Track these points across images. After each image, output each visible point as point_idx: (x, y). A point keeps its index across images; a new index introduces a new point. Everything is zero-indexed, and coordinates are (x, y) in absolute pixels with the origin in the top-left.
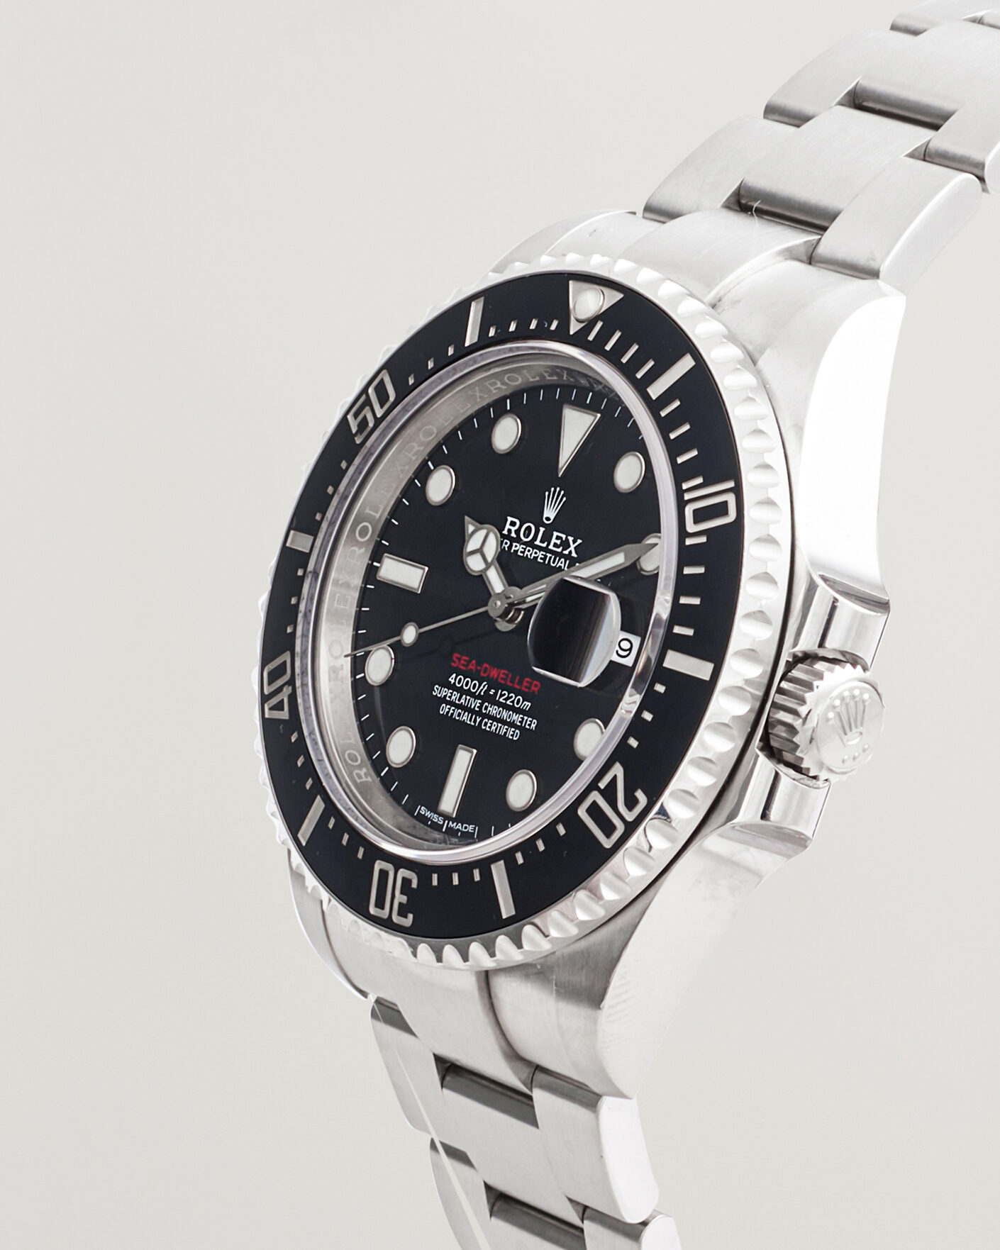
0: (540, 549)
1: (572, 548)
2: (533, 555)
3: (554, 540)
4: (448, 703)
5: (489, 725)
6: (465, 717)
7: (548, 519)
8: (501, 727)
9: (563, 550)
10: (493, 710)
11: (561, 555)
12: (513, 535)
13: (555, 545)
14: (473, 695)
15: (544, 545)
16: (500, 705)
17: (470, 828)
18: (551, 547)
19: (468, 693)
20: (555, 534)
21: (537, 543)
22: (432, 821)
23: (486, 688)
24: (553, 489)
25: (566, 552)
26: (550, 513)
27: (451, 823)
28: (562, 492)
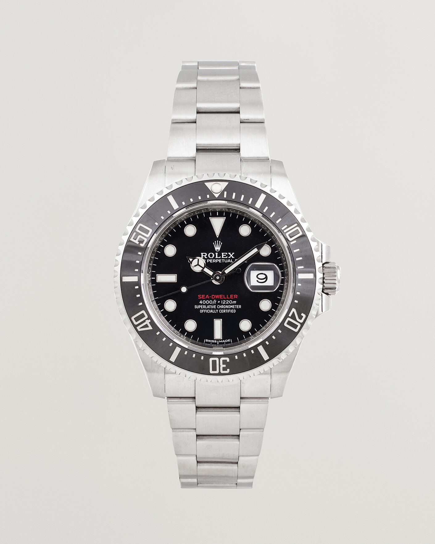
0: (219, 259)
1: (231, 256)
2: (217, 261)
3: (223, 255)
4: (202, 309)
5: (222, 311)
6: (211, 311)
7: (218, 250)
8: (227, 311)
9: (228, 257)
10: (222, 307)
11: (228, 259)
12: (206, 257)
13: (224, 256)
14: (212, 305)
15: (220, 257)
16: (224, 305)
17: (229, 340)
18: (223, 257)
19: (209, 304)
20: (223, 254)
21: (217, 257)
22: (212, 342)
23: (216, 301)
24: (215, 242)
25: (230, 257)
26: (218, 248)
27: (220, 341)
28: (220, 242)
